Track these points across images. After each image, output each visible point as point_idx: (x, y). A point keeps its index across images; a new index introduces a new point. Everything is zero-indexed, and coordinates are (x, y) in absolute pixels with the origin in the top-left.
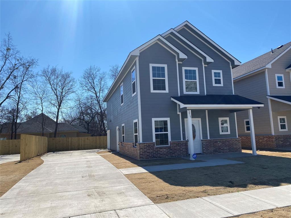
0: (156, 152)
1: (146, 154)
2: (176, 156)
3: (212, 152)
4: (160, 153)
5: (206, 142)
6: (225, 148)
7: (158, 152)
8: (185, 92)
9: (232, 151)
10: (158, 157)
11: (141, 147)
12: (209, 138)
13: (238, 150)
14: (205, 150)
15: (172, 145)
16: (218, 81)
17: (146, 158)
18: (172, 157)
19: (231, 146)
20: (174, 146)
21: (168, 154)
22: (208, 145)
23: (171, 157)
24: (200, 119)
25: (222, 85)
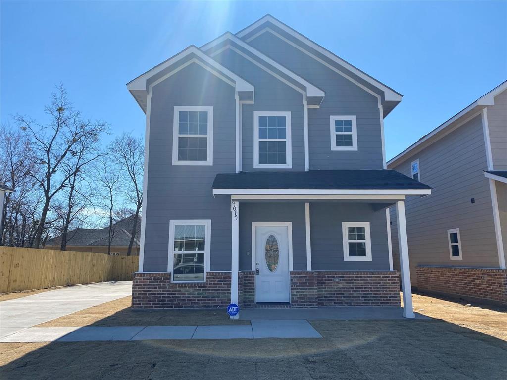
0: (171, 294)
1: (147, 298)
2: (217, 306)
3: (314, 302)
4: (180, 297)
5: (300, 277)
6: (355, 294)
7: (175, 294)
8: (257, 165)
9: (372, 303)
10: (175, 307)
11: (137, 282)
12: (309, 268)
13: (390, 300)
14: (296, 296)
15: (209, 280)
16: (344, 140)
17: (145, 307)
18: (208, 306)
19: (371, 291)
20: (214, 284)
21: (198, 300)
22: (303, 283)
23: (205, 306)
24: (290, 224)
25: (355, 147)
